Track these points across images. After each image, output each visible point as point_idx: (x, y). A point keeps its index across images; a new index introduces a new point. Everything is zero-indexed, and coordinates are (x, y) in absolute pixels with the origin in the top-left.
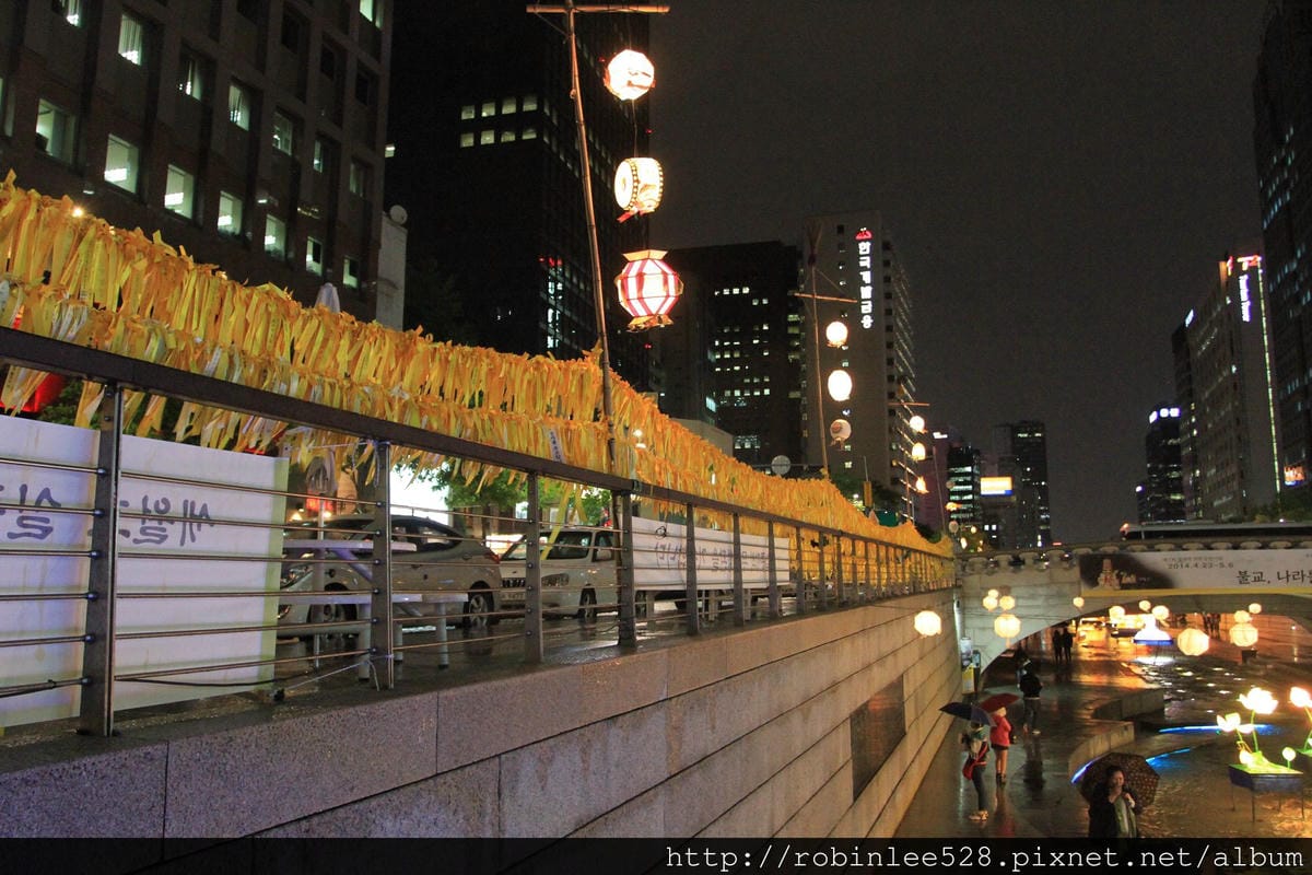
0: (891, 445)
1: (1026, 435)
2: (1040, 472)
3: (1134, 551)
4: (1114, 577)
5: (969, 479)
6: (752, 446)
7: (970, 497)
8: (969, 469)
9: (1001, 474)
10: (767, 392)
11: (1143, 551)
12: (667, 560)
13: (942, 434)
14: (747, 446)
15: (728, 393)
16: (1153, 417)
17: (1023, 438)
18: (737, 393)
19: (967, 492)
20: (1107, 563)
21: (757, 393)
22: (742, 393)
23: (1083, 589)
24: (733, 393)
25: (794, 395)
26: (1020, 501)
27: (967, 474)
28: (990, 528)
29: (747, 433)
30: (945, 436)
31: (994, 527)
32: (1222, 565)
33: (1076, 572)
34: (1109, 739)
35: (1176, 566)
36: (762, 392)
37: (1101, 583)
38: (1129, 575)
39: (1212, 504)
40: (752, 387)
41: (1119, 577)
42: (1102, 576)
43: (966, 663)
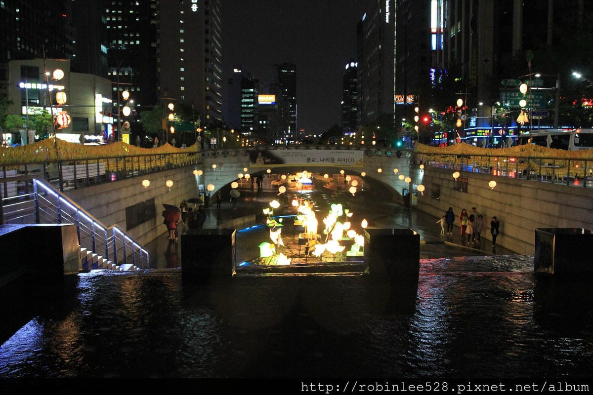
0: (206, 79)
1: (286, 71)
2: (292, 93)
3: (270, 149)
4: (262, 159)
5: (252, 95)
6: (129, 74)
7: (252, 105)
8: (252, 90)
9: (270, 93)
10: (138, 42)
11: (274, 149)
12: (70, 174)
13: (238, 70)
14: (126, 74)
15: (115, 42)
16: (347, 67)
17: (285, 72)
18: (120, 42)
19: (251, 103)
20: (260, 154)
21: (132, 43)
22: (123, 43)
23: (250, 165)
24: (117, 42)
25: (153, 45)
26: (280, 107)
27: (251, 93)
28: (263, 122)
29: (126, 66)
30: (240, 71)
31: (265, 122)
32: (301, 155)
33: (247, 158)
34: (243, 220)
35: (285, 156)
36: (135, 43)
37: (258, 162)
38: (268, 159)
39: (367, 114)
40: (129, 39)
41: (264, 159)
42: (258, 159)
43: (201, 194)
